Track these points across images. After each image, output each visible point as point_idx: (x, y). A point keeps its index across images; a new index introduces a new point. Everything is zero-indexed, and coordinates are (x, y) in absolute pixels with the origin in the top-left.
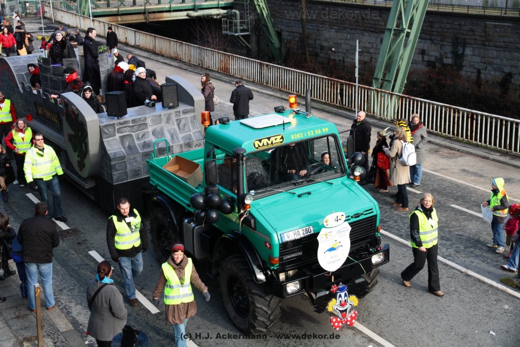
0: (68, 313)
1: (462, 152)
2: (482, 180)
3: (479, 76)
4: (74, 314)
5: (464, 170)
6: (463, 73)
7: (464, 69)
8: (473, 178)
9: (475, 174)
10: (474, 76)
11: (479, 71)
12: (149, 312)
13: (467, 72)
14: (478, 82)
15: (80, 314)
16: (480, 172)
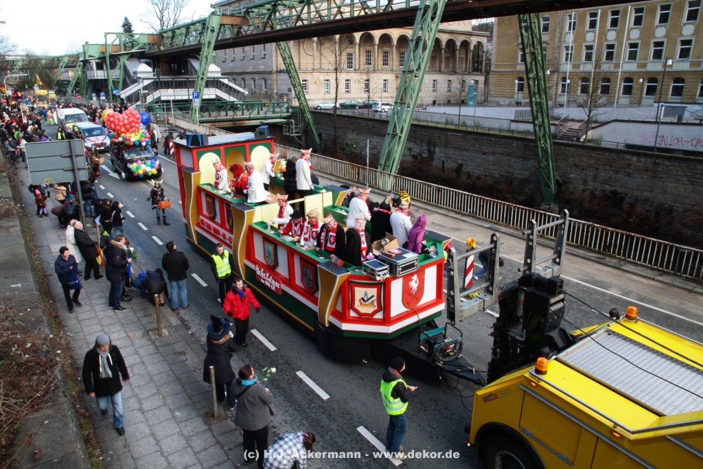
1: (433, 211)
2: (444, 229)
3: (443, 165)
4: (182, 315)
5: (433, 223)
6: (434, 163)
7: (435, 160)
8: (439, 228)
9: (440, 225)
10: (440, 165)
11: (443, 162)
14: (443, 169)
15: (185, 314)
16: (443, 224)
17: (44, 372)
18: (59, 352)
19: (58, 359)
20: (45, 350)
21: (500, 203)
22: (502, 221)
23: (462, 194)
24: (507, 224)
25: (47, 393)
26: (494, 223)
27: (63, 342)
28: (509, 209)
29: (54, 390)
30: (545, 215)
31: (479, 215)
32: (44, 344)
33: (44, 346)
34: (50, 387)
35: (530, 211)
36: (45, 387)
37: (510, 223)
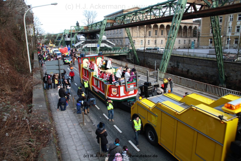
0: (90, 118)
1: (178, 86)
2: (182, 92)
3: (182, 70)
4: (91, 118)
5: (178, 90)
6: (179, 69)
7: (179, 68)
8: (180, 92)
10: (181, 70)
11: (182, 69)
12: (107, 119)
13: (180, 69)
14: (182, 71)
15: (92, 118)
16: (182, 91)
17: (47, 135)
18: (52, 128)
19: (52, 131)
20: (48, 127)
21: (203, 84)
22: (204, 90)
23: (189, 80)
24: (206, 91)
25: (48, 142)
26: (201, 91)
27: (53, 125)
28: (207, 86)
29: (50, 141)
30: (221, 88)
31: (195, 88)
32: (48, 125)
33: (48, 126)
34: (49, 140)
35: (215, 87)
36: (47, 139)
37: (207, 91)
